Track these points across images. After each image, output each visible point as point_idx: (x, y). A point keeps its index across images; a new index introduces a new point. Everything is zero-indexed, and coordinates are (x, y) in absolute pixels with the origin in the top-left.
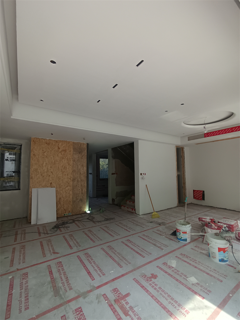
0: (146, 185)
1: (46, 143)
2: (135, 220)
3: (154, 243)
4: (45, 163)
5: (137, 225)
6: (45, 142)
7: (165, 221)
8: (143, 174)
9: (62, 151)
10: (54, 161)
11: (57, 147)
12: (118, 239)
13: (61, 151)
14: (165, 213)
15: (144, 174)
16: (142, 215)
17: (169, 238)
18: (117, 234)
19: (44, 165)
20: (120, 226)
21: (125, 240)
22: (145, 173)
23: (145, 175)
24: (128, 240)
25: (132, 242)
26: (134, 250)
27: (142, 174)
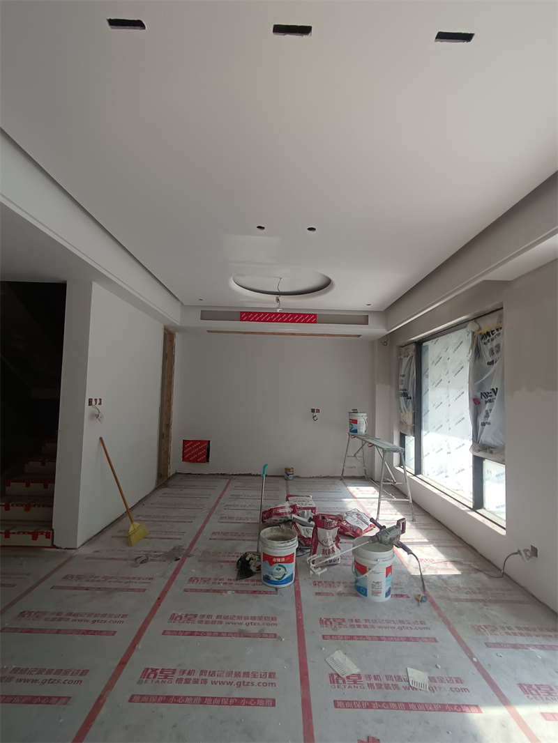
0: (101, 439)
2: (79, 578)
3: (235, 629)
5: (110, 591)
7: (178, 543)
8: (96, 400)
12: (100, 697)
14: (147, 516)
15: (98, 402)
16: (82, 545)
17: (248, 592)
18: (69, 678)
20: (42, 631)
21: (140, 682)
22: (100, 399)
23: (100, 404)
24: (147, 674)
25: (174, 671)
26: (215, 701)
27: (94, 402)
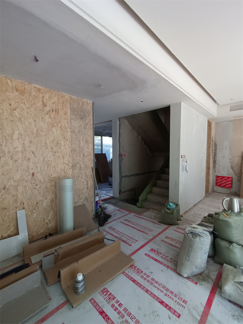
1: (17, 90)
4: (17, 133)
6: (14, 87)
9: (51, 111)
10: (36, 129)
11: (41, 103)
13: (48, 110)
19: (16, 136)
